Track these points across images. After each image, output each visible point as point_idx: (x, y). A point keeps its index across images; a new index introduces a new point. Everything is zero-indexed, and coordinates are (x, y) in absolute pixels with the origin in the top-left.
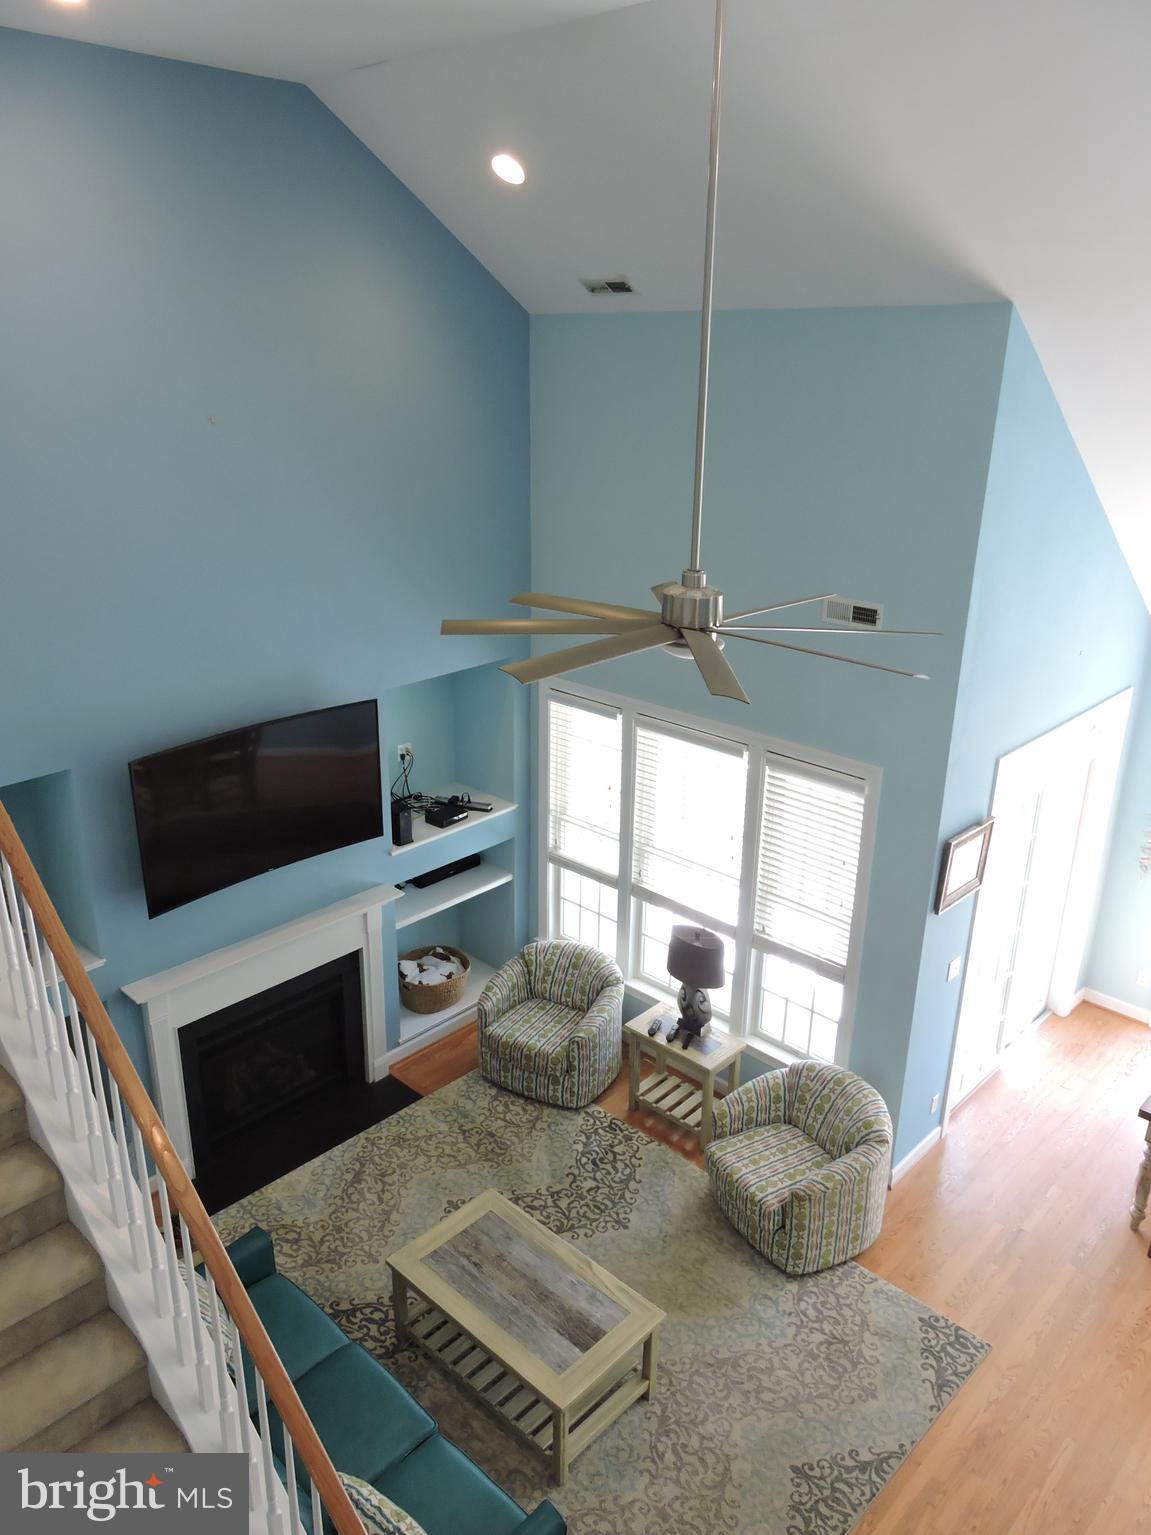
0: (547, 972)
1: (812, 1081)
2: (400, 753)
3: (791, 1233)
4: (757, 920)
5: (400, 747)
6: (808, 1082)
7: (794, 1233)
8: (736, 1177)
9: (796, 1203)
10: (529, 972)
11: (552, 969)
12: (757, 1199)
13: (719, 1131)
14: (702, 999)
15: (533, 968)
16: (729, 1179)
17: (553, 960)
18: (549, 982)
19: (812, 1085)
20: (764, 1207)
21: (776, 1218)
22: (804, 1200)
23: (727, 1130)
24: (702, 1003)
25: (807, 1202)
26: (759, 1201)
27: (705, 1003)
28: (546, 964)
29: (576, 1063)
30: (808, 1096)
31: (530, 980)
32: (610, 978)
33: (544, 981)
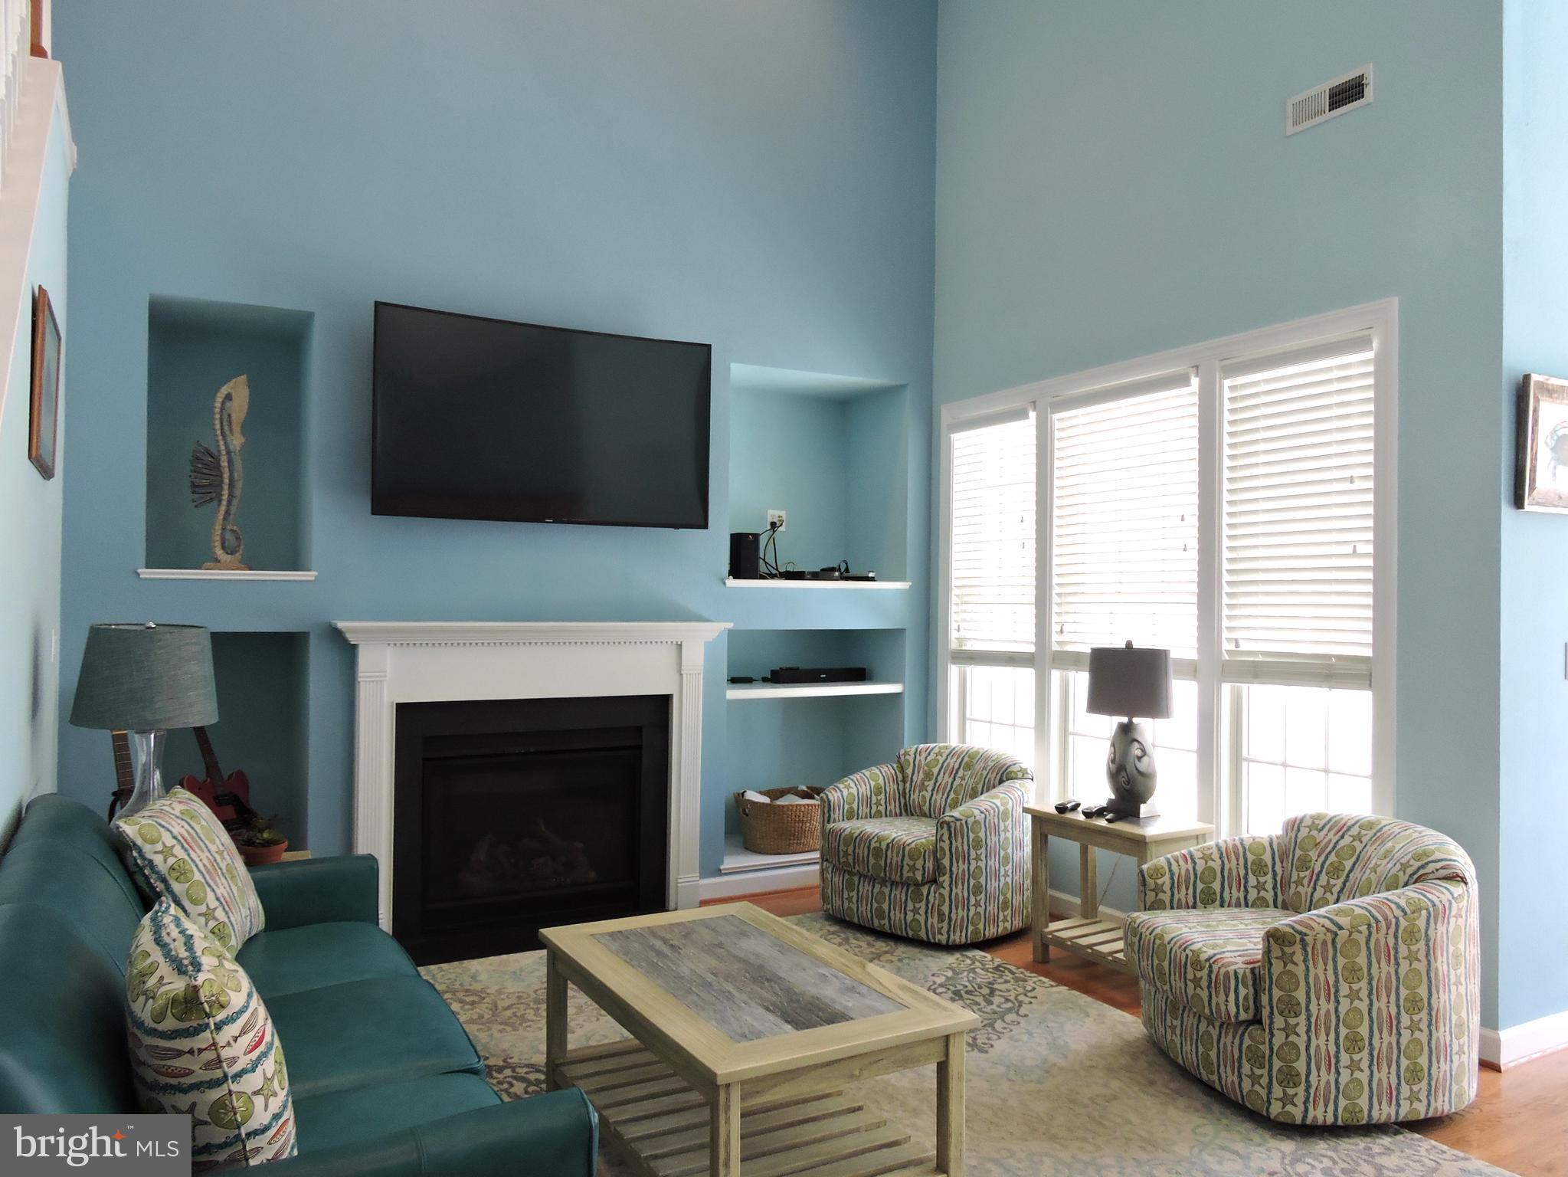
0: (928, 775)
1: (1320, 830)
2: (770, 520)
3: (1271, 1023)
4: (1225, 634)
5: (771, 512)
6: (1314, 833)
7: (1279, 1022)
8: (1167, 938)
9: (1276, 952)
10: (904, 781)
11: (935, 771)
12: (1203, 957)
13: (1151, 896)
14: (1139, 753)
15: (909, 771)
16: (1158, 942)
17: (938, 761)
18: (930, 789)
19: (1319, 836)
20: (1215, 967)
21: (1242, 992)
22: (1292, 944)
23: (1166, 897)
24: (1139, 758)
25: (1298, 948)
26: (1208, 960)
27: (1145, 759)
28: (926, 765)
29: (946, 862)
30: (1313, 854)
31: (904, 789)
32: (1012, 768)
33: (923, 787)
